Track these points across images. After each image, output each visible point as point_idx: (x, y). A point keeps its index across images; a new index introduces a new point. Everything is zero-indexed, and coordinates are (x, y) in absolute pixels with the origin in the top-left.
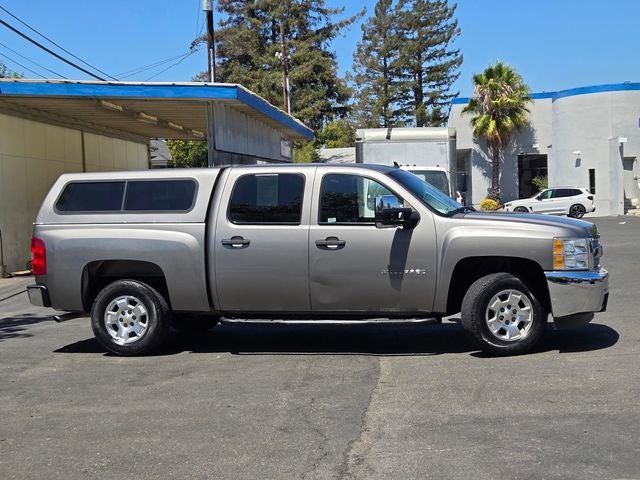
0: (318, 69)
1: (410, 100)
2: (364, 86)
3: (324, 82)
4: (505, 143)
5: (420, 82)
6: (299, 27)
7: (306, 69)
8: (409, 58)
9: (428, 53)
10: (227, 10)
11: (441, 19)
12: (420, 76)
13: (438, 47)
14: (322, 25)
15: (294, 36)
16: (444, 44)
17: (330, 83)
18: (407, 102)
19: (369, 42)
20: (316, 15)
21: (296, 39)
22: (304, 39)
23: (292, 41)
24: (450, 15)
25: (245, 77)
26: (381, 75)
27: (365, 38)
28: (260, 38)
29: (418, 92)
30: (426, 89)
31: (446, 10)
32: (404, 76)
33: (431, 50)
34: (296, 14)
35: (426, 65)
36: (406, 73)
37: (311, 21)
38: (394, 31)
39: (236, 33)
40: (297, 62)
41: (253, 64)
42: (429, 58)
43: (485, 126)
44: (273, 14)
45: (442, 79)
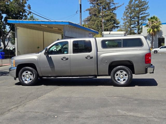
0: (112, 17)
1: (136, 24)
2: (125, 21)
3: (113, 20)
4: (155, 35)
5: (139, 20)
6: (108, 7)
7: (109, 17)
8: (136, 14)
9: (141, 13)
10: (92, 4)
11: (144, 5)
12: (139, 19)
13: (144, 12)
14: (113, 7)
15: (107, 9)
16: (145, 11)
17: (115, 20)
18: (135, 25)
19: (127, 11)
20: (112, 4)
21: (107, 10)
22: (109, 10)
23: (106, 11)
24: (147, 4)
25: (95, 19)
26: (129, 18)
27: (126, 10)
28: (99, 10)
29: (138, 22)
30: (140, 22)
31: (146, 3)
32: (135, 19)
33: (142, 12)
34: (107, 4)
35: (140, 16)
36: (136, 18)
37: (111, 6)
38: (133, 8)
39: (93, 9)
40: (107, 16)
41: (97, 16)
42: (141, 14)
43: (150, 31)
44: (102, 4)
45: (144, 19)
